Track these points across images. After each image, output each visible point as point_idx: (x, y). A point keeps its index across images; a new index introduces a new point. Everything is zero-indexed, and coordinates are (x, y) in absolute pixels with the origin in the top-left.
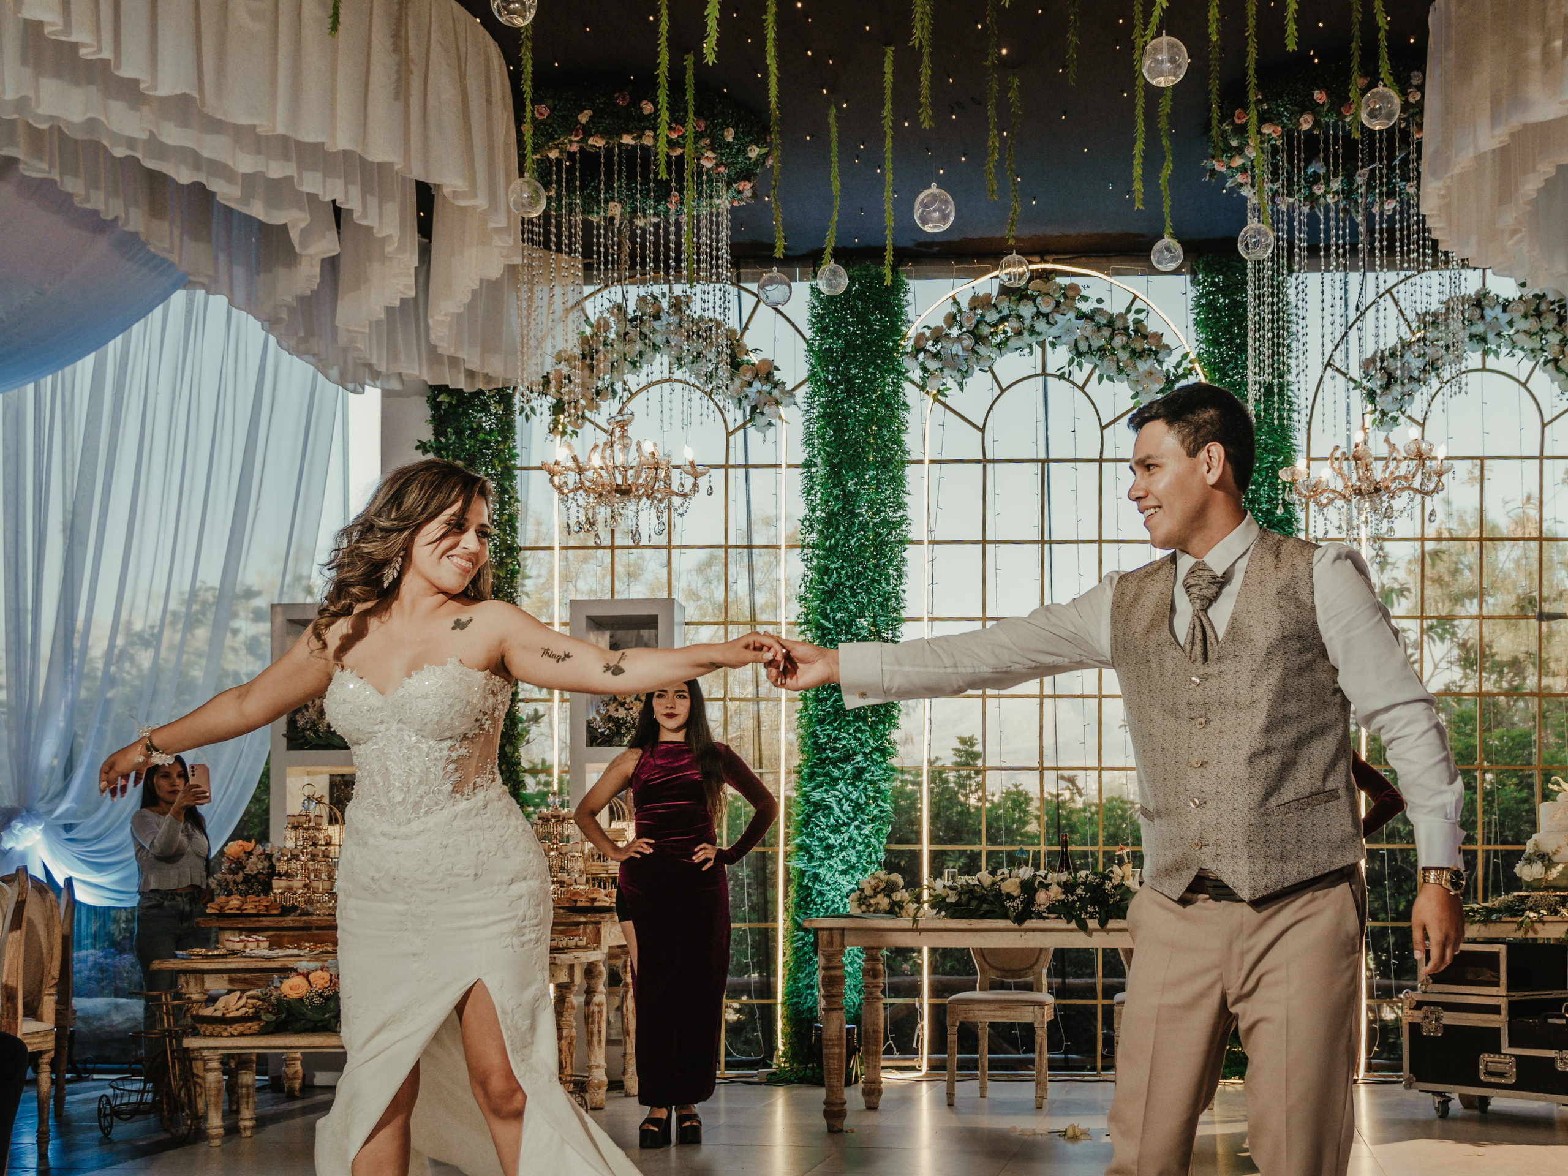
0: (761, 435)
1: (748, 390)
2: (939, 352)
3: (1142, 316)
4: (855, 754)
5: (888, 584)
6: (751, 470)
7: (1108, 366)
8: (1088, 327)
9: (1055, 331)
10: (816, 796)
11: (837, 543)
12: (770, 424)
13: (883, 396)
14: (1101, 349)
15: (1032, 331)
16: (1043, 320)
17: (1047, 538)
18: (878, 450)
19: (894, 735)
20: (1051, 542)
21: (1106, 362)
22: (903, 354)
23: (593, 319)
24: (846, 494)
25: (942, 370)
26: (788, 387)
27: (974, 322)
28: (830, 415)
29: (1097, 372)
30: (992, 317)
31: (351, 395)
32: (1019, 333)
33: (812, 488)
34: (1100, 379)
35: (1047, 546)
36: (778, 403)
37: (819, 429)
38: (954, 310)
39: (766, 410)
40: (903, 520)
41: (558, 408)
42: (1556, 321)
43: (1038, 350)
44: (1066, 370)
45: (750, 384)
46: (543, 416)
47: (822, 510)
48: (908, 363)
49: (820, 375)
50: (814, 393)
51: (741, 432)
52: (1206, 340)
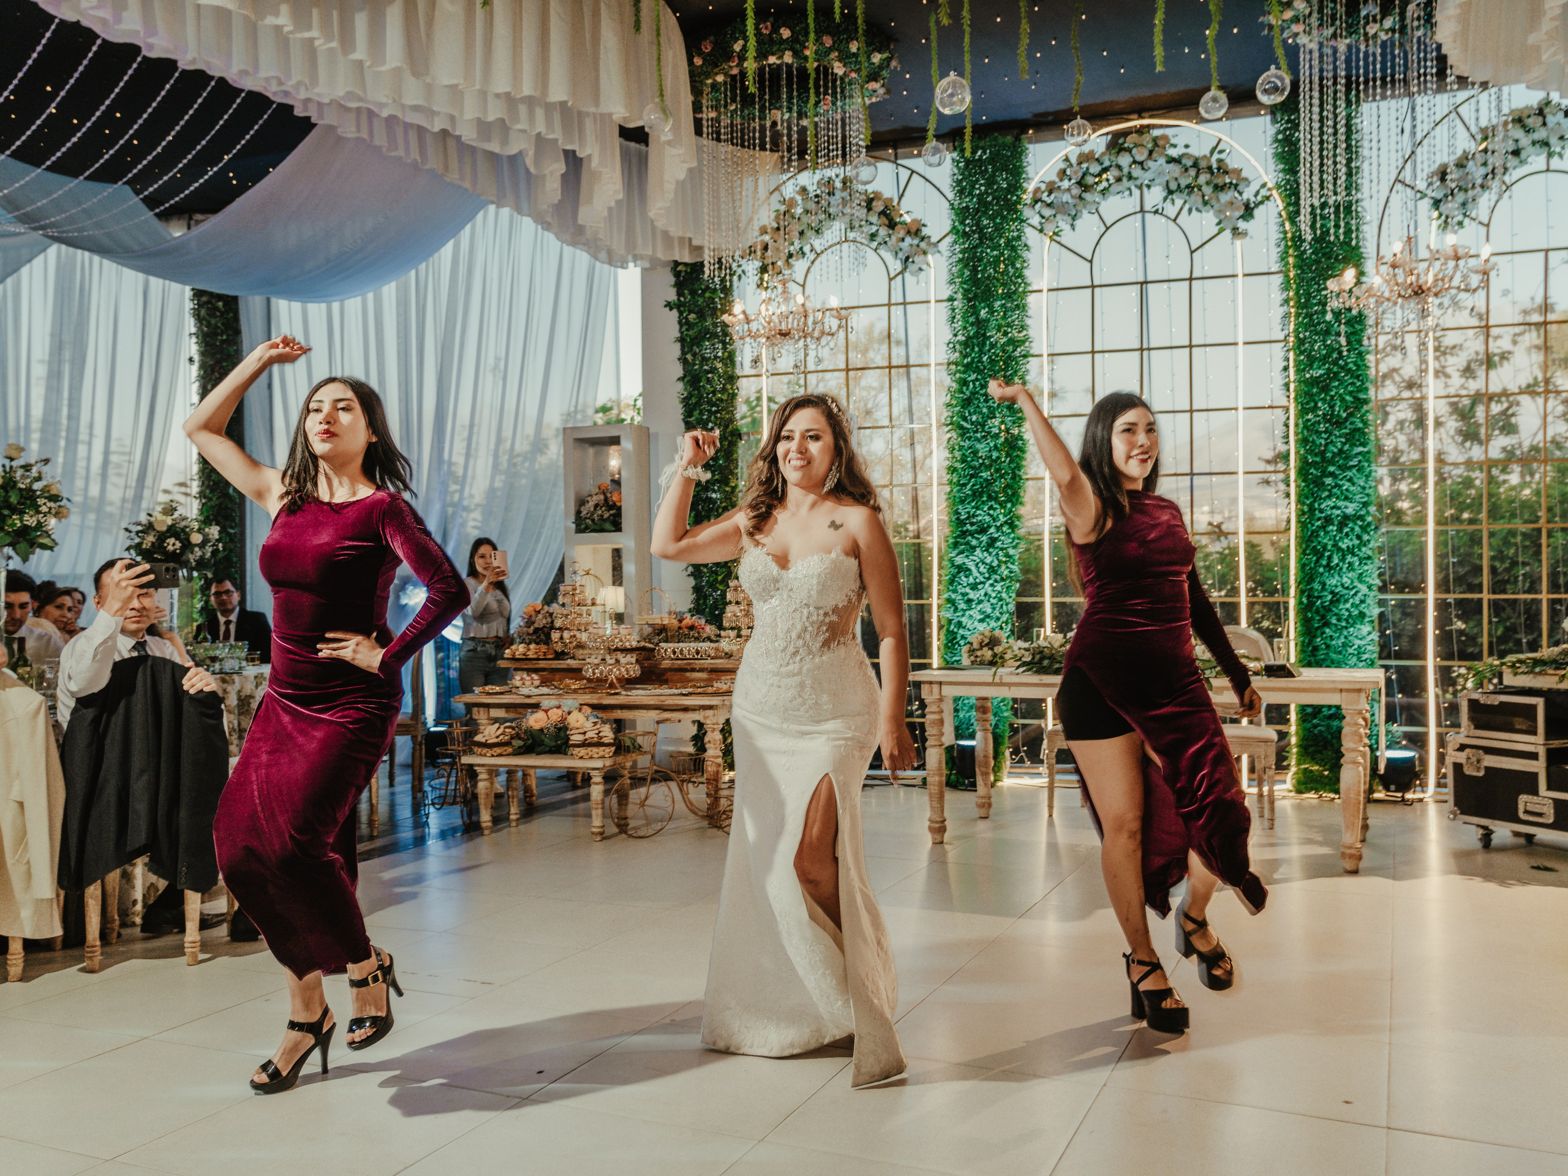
0: (914, 279)
1: (902, 245)
2: (1052, 202)
4: (989, 527)
6: (908, 307)
7: (1196, 198)
8: (1177, 168)
9: (1149, 175)
10: (959, 560)
11: (973, 359)
12: (921, 269)
13: (1008, 242)
14: (1188, 186)
15: (1130, 177)
16: (1138, 167)
17: (1145, 346)
18: (1004, 285)
19: (1022, 510)
20: (1149, 349)
21: (1193, 196)
22: (1025, 205)
23: (787, 198)
24: (980, 324)
25: (1055, 216)
26: (934, 240)
27: (1080, 174)
28: (966, 258)
29: (1187, 206)
30: (1095, 168)
31: (620, 271)
32: (1119, 180)
33: (954, 317)
34: (1190, 210)
35: (1145, 353)
36: (925, 253)
37: (959, 270)
38: (1065, 166)
39: (916, 259)
40: (1026, 339)
41: (764, 269)
43: (1136, 192)
44: (1160, 207)
45: (903, 240)
46: (752, 276)
47: (963, 335)
48: (1027, 213)
49: (961, 228)
50: (955, 242)
51: (900, 277)
52: (1284, 170)
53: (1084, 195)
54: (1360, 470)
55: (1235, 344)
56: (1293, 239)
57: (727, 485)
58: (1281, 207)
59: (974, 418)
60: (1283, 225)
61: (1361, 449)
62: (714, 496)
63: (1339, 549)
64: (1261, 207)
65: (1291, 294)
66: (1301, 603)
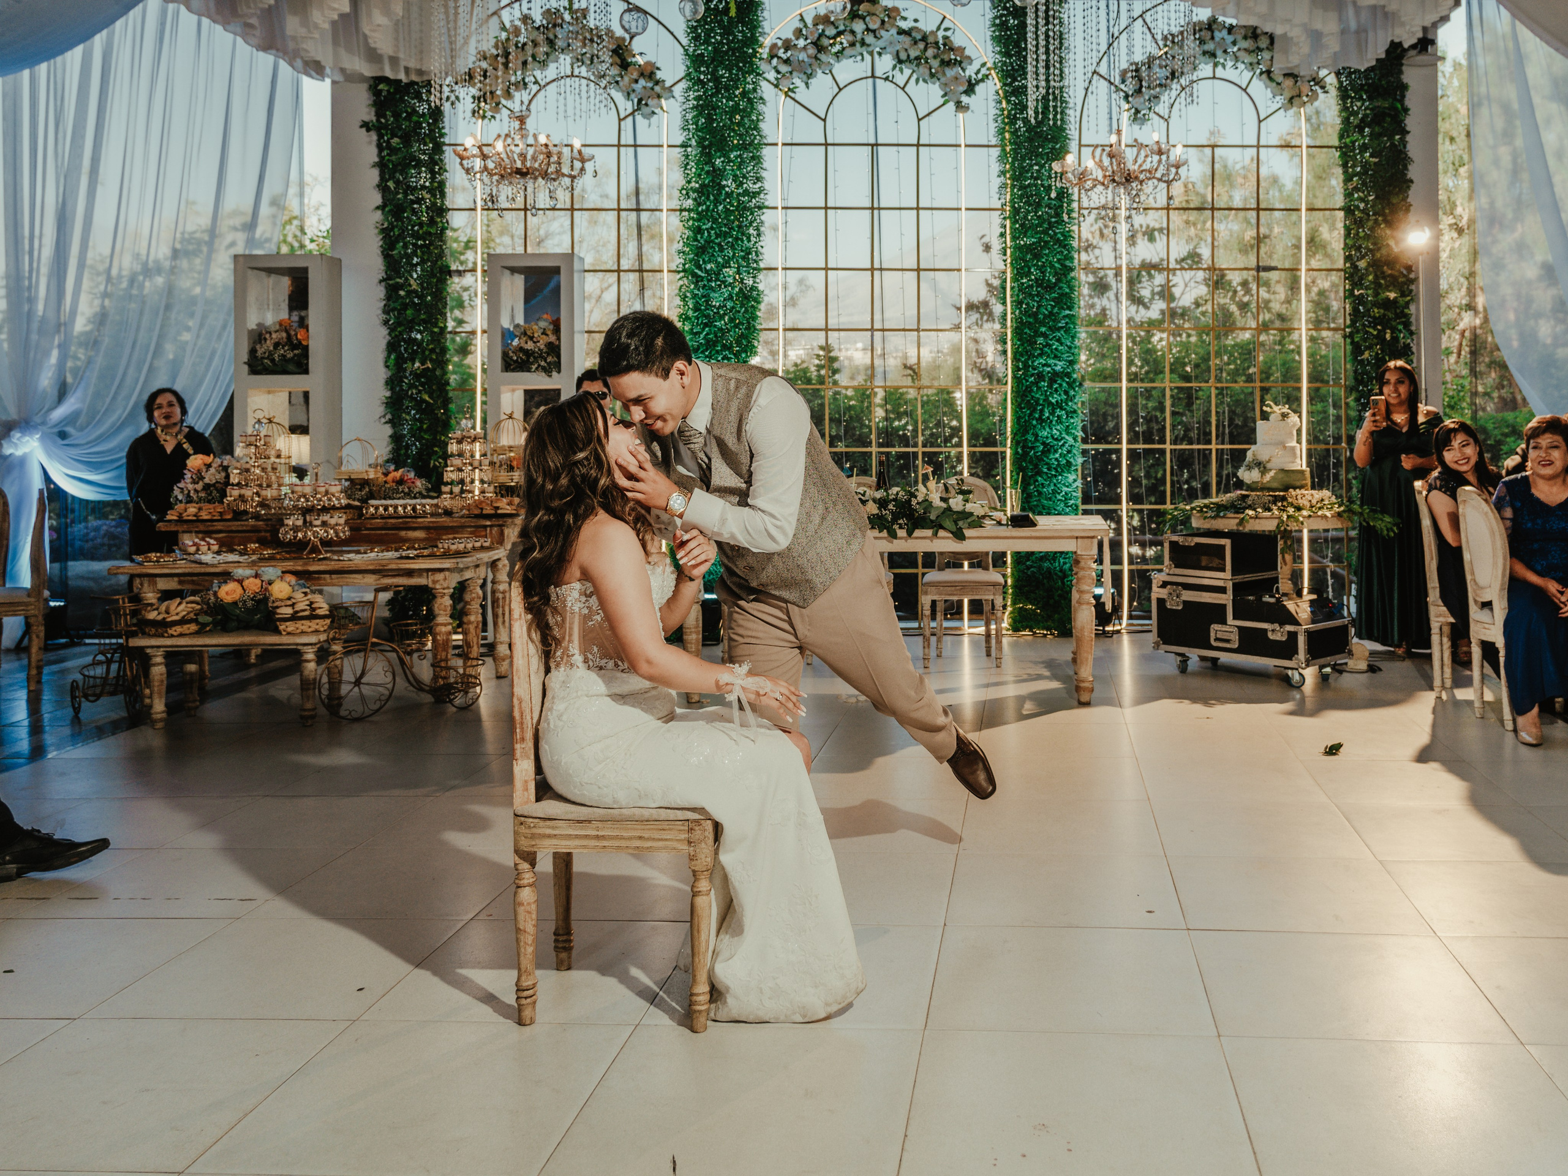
0: (646, 122)
1: (634, 86)
2: (788, 59)
3: (949, 33)
5: (749, 241)
6: (639, 149)
7: (923, 70)
8: (906, 40)
9: (881, 43)
11: (708, 207)
12: (653, 113)
13: (744, 94)
14: (917, 58)
15: (863, 43)
16: (871, 35)
17: (876, 205)
18: (740, 135)
20: (879, 209)
21: (921, 68)
22: (761, 59)
23: (508, 25)
24: (715, 170)
25: (791, 73)
26: (668, 84)
27: (816, 35)
28: (701, 106)
29: (915, 76)
30: (831, 31)
32: (852, 45)
33: (688, 164)
34: (917, 81)
35: (876, 212)
36: (659, 97)
37: (694, 117)
38: (801, 25)
40: (761, 190)
41: (481, 98)
42: (1268, 42)
43: (868, 58)
44: (890, 74)
45: (636, 81)
46: (466, 104)
47: (697, 182)
48: (763, 66)
49: (694, 74)
50: (689, 89)
51: (630, 119)
52: (1000, 52)
53: (819, 56)
54: (1067, 330)
55: (959, 209)
56: (1008, 117)
57: (436, 326)
58: (999, 85)
59: (709, 267)
60: (1000, 102)
61: (1067, 312)
62: (419, 336)
63: (1050, 403)
64: (981, 85)
65: (1008, 166)
66: (1017, 453)
